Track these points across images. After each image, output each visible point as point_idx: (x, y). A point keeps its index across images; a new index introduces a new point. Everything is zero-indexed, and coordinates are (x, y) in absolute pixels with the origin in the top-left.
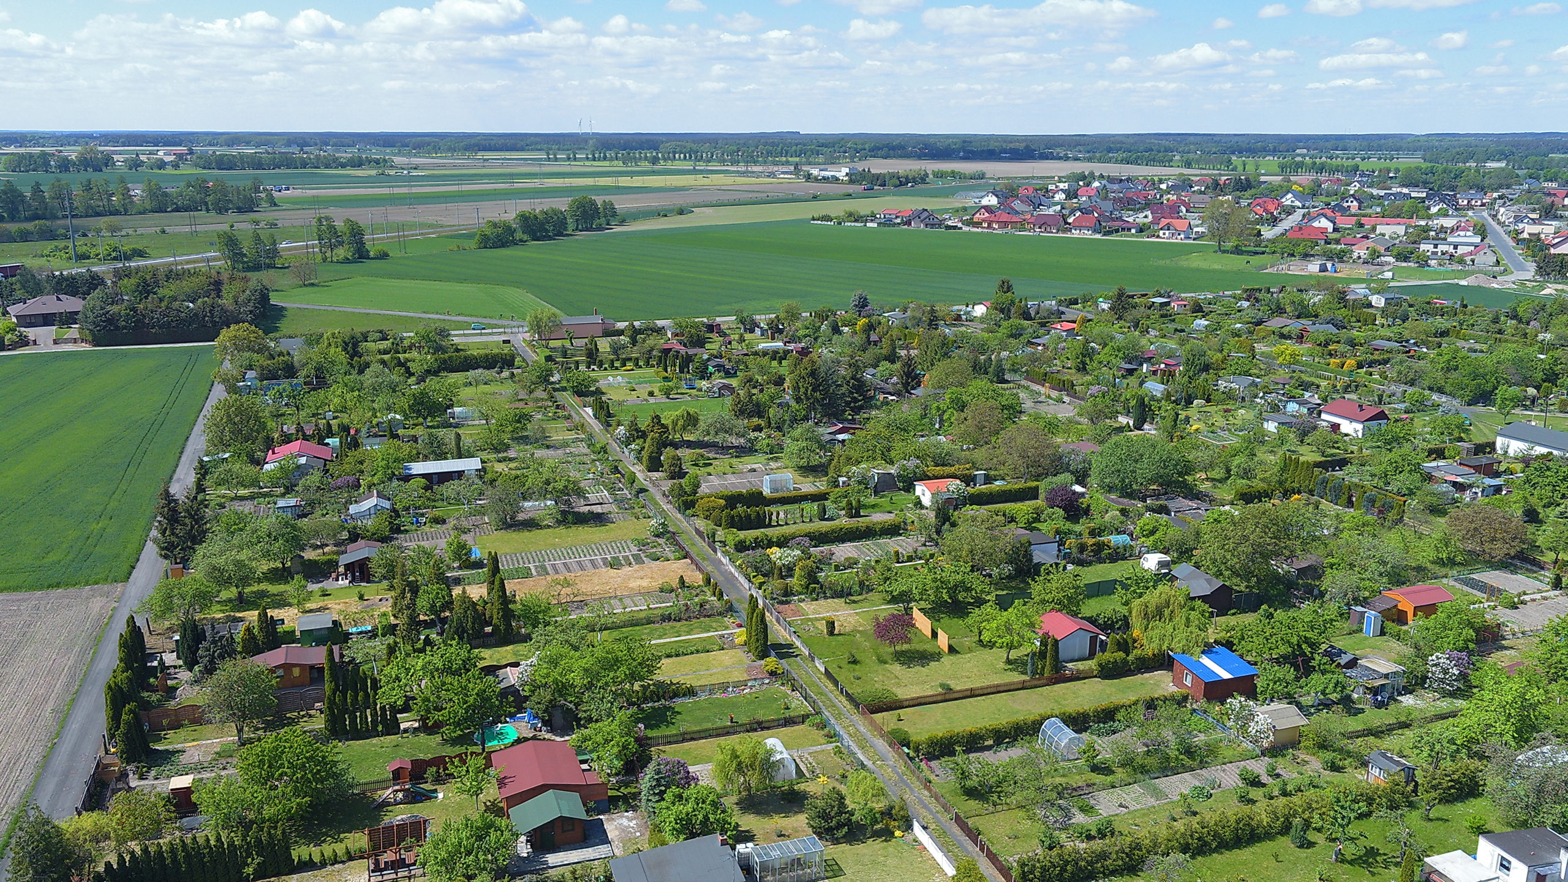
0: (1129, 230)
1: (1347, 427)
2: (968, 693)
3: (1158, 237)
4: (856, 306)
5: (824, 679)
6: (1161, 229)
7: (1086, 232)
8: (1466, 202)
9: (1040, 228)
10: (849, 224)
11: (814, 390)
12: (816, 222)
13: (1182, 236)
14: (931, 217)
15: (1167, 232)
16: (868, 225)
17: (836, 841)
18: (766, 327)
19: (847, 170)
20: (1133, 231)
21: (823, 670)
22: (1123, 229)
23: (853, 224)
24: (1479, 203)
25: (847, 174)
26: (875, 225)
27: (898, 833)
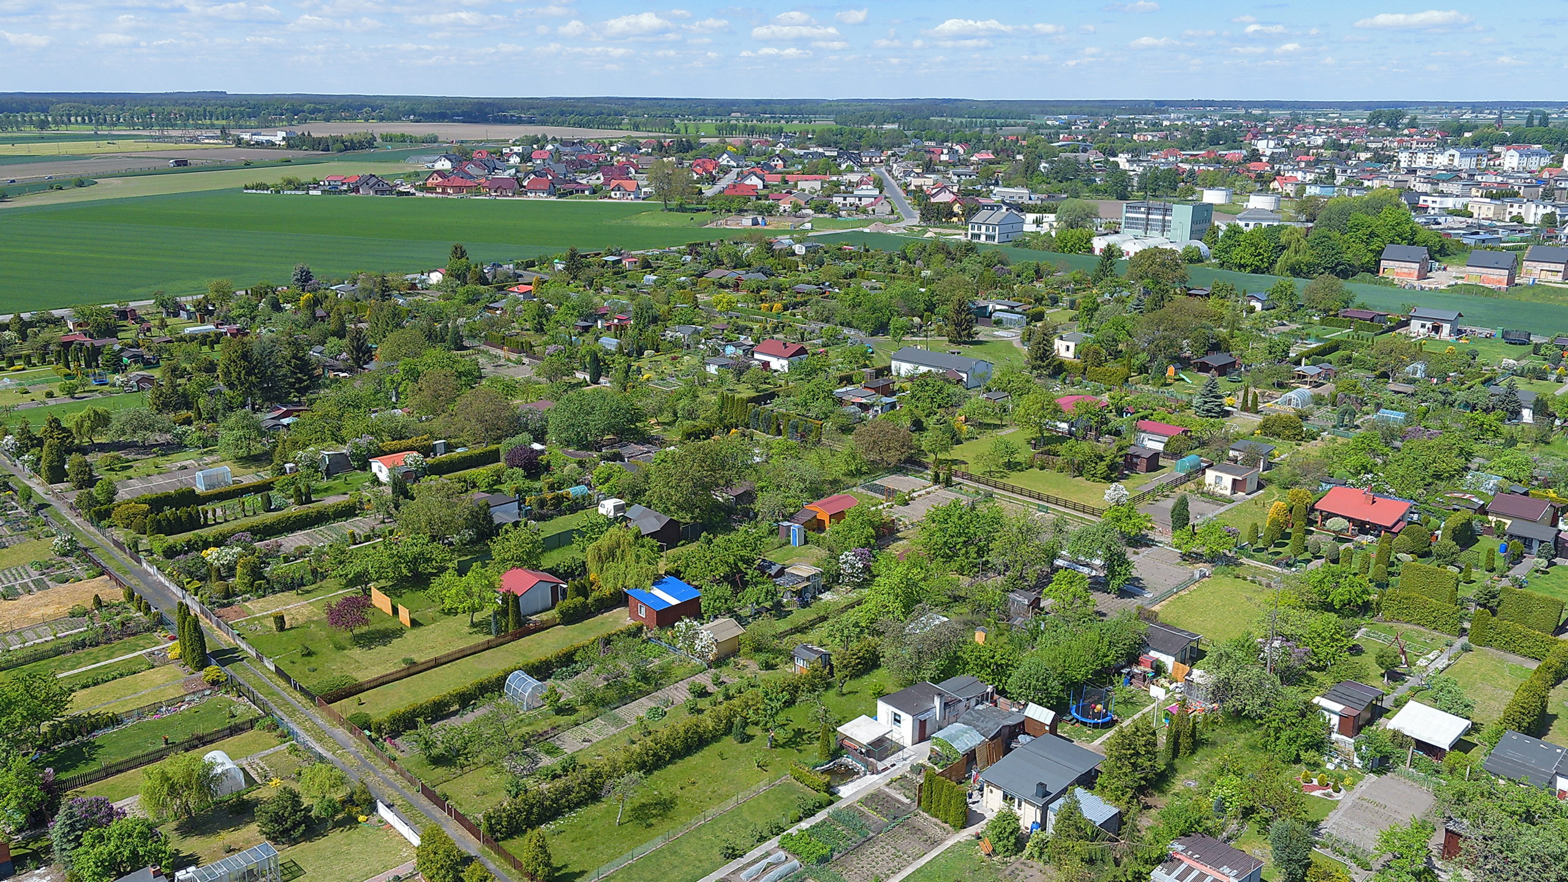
0: (583, 192)
1: (776, 364)
2: (433, 663)
3: (610, 197)
4: (298, 280)
5: (275, 678)
6: (612, 190)
7: (541, 195)
8: (868, 160)
9: (495, 192)
10: (289, 192)
11: (248, 374)
12: (249, 191)
13: (632, 196)
14: (381, 183)
15: (618, 193)
16: (311, 192)
17: (295, 842)
18: (193, 309)
19: (284, 134)
20: (587, 193)
21: (273, 668)
22: (577, 191)
23: (293, 192)
24: (878, 160)
25: (284, 138)
26: (319, 193)
27: (361, 818)
